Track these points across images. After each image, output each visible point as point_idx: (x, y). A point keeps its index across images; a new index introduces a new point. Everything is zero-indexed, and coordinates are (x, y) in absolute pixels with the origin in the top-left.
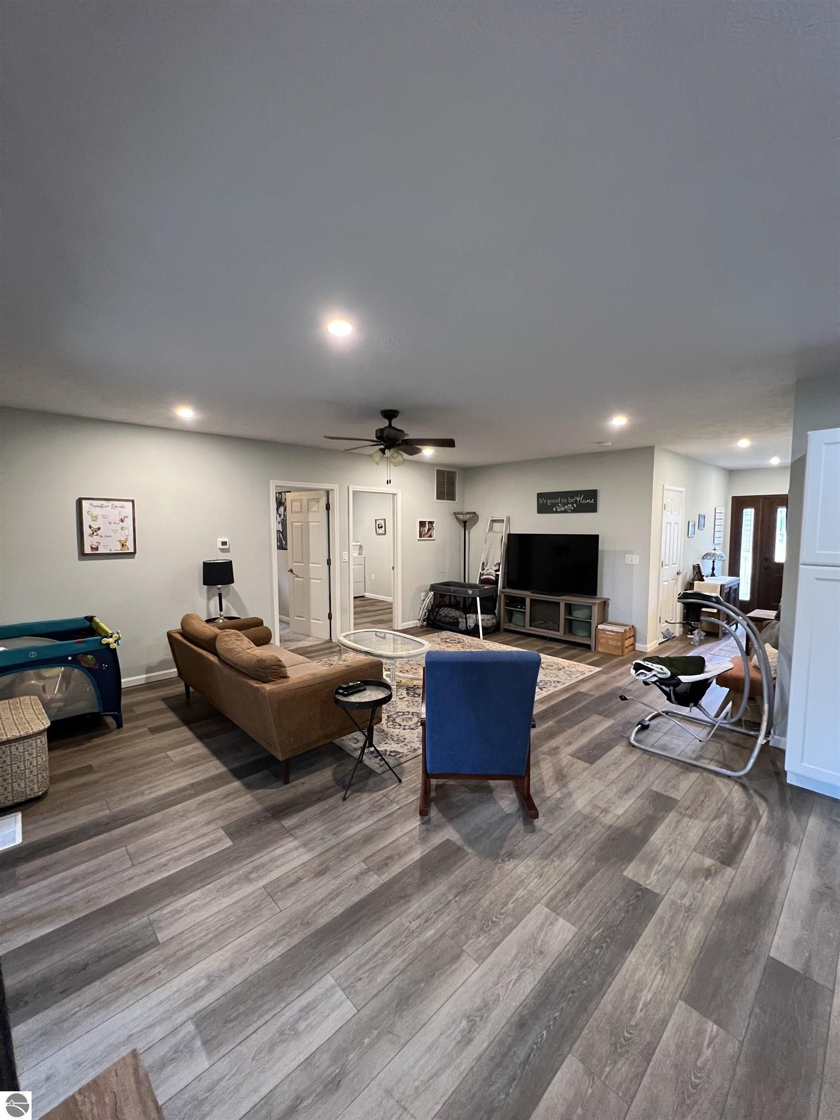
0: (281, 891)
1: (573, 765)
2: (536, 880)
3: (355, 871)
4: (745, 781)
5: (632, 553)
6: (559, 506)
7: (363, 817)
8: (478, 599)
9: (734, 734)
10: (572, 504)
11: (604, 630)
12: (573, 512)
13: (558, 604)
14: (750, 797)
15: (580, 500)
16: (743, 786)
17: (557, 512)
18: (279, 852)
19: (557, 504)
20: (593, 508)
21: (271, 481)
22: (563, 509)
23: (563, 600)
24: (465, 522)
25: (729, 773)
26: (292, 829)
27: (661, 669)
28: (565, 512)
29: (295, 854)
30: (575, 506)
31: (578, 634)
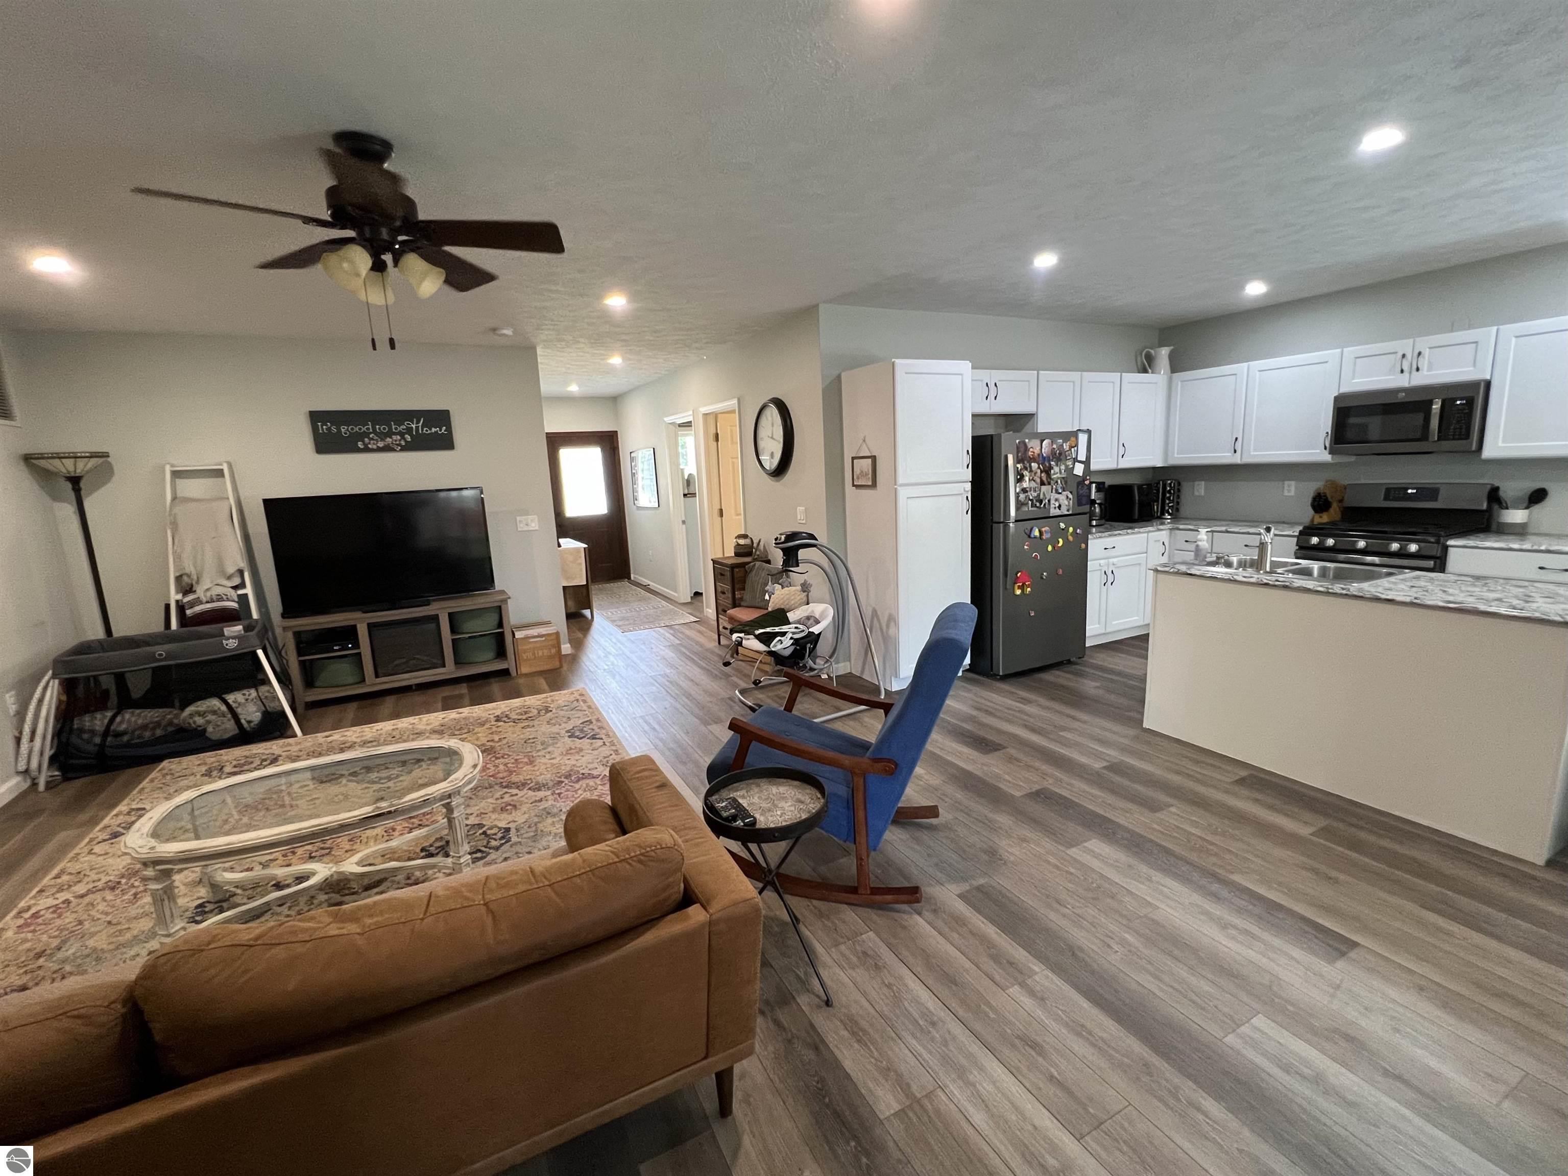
5: (526, 513)
6: (372, 439)
8: (260, 653)
10: (402, 435)
11: (527, 638)
12: (404, 449)
13: (435, 619)
15: (417, 428)
17: (367, 450)
19: (366, 435)
20: (445, 443)
22: (381, 444)
23: (441, 609)
24: (75, 481)
28: (387, 449)
30: (408, 438)
31: (477, 660)
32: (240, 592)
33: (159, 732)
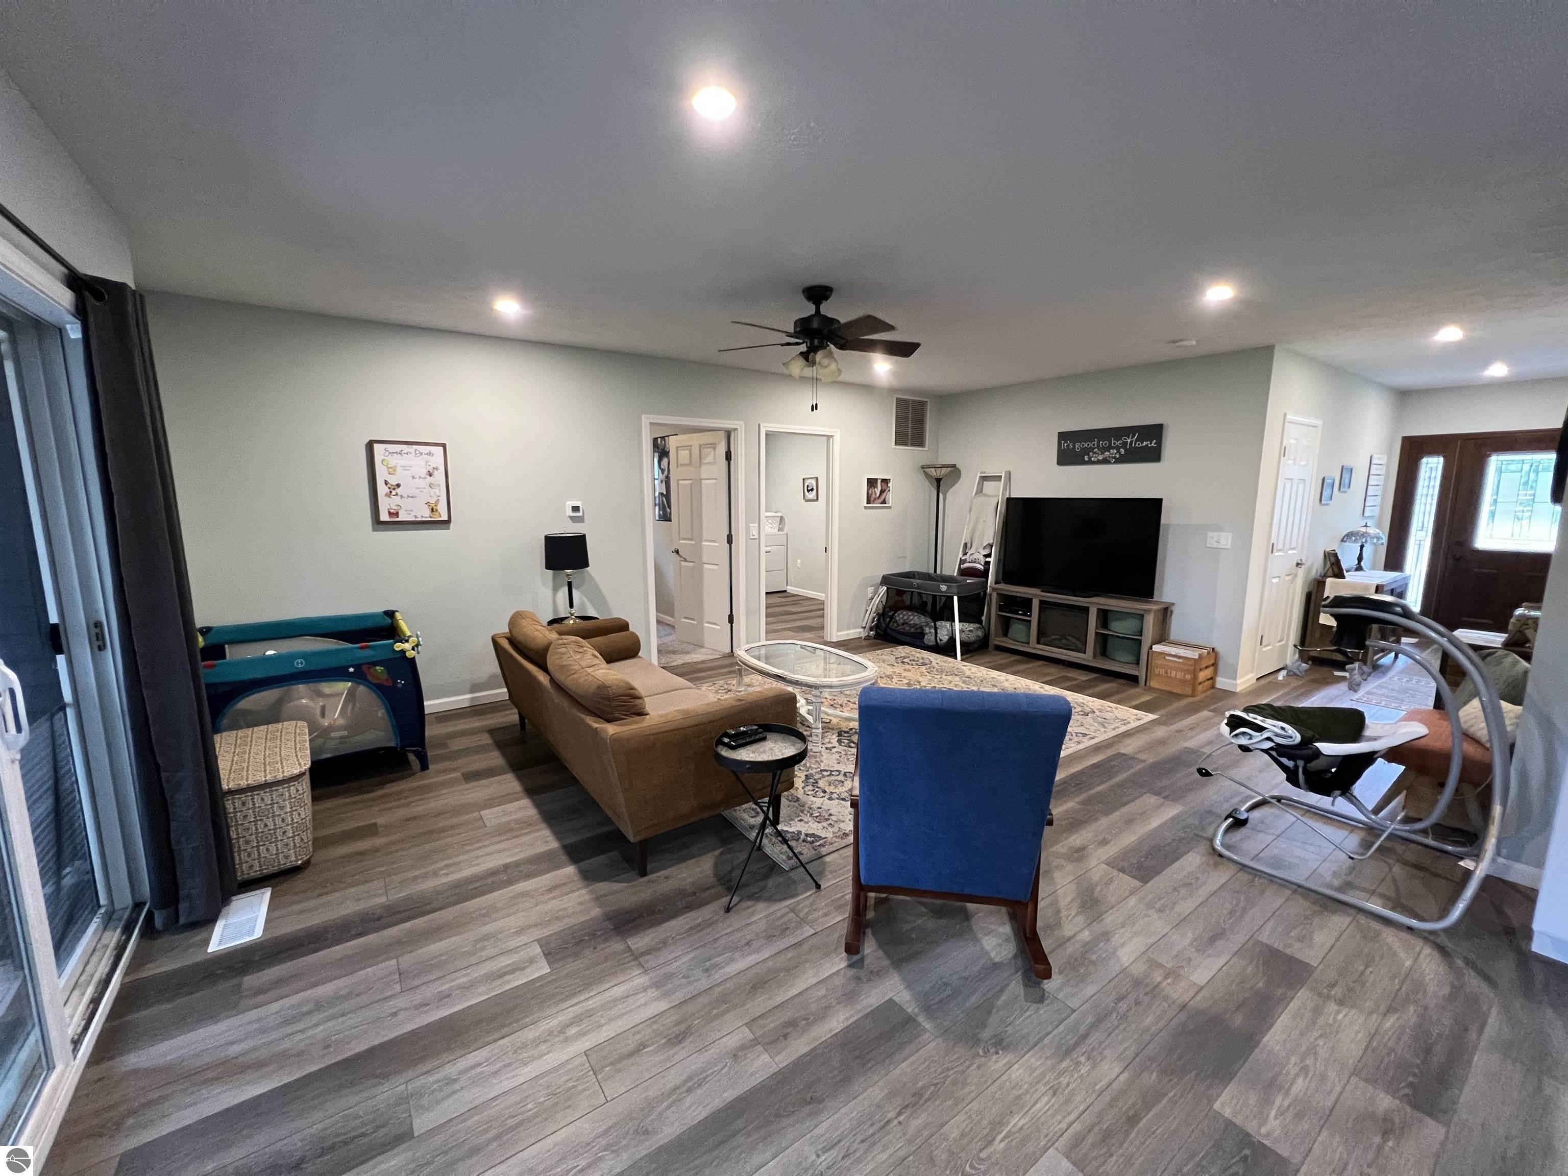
0: (612, 1064)
1: (1111, 880)
2: (1045, 1099)
3: (732, 1041)
4: (1443, 940)
5: (1219, 529)
6: (1095, 453)
7: (755, 945)
8: (956, 598)
9: (1412, 846)
10: (1118, 448)
11: (1163, 654)
12: (1118, 461)
13: (1086, 610)
14: (1459, 974)
15: (1131, 442)
16: (1442, 950)
17: (1090, 462)
18: (618, 991)
19: (1092, 449)
20: (1154, 455)
21: (643, 417)
22: (1101, 458)
23: (1095, 604)
24: (939, 480)
25: (1413, 922)
26: (643, 954)
27: (1283, 728)
28: (1105, 461)
29: (642, 998)
30: (1122, 451)
31: (1117, 658)
32: (988, 559)
33: (913, 630)
